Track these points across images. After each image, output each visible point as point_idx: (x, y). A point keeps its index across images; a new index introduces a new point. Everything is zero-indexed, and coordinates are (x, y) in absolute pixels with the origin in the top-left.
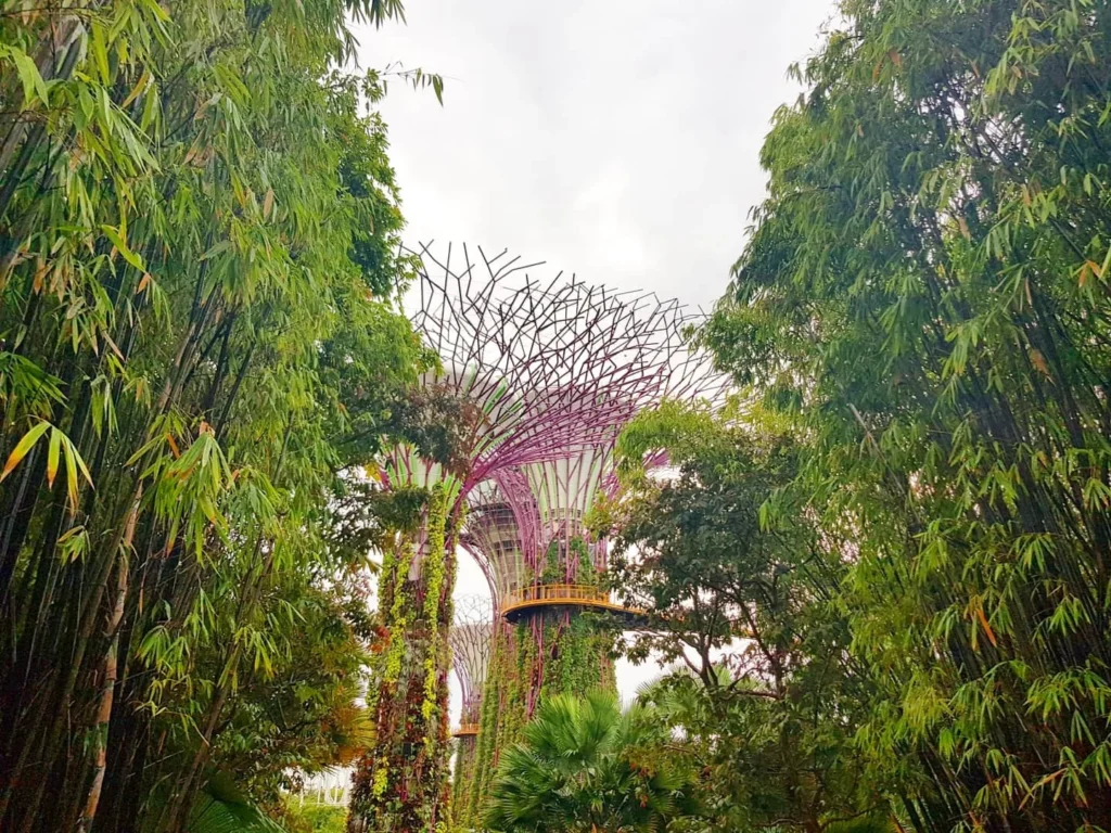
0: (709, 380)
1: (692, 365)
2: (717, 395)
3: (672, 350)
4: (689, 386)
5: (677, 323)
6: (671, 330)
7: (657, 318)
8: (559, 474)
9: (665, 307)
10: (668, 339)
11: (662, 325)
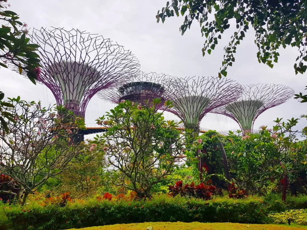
0: (120, 65)
1: (114, 60)
2: (122, 69)
3: (108, 55)
4: (113, 66)
5: (110, 46)
6: (108, 48)
7: (103, 44)
8: (70, 89)
9: (105, 41)
10: (107, 51)
11: (105, 46)
